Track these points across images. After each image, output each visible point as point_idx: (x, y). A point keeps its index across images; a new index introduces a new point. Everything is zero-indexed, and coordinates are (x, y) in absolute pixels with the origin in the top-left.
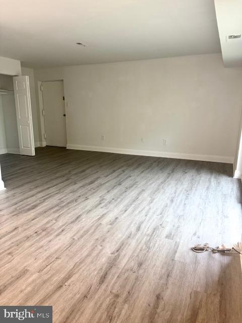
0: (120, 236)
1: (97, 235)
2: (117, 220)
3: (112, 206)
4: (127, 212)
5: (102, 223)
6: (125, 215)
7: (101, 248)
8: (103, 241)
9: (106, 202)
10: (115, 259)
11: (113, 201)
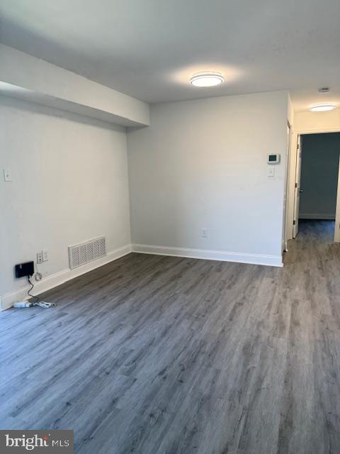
0: (114, 314)
1: (137, 314)
2: (112, 330)
3: (114, 355)
4: (92, 344)
5: (131, 327)
6: (98, 338)
7: (134, 305)
8: (131, 310)
9: (123, 367)
10: (122, 299)
11: (108, 370)
